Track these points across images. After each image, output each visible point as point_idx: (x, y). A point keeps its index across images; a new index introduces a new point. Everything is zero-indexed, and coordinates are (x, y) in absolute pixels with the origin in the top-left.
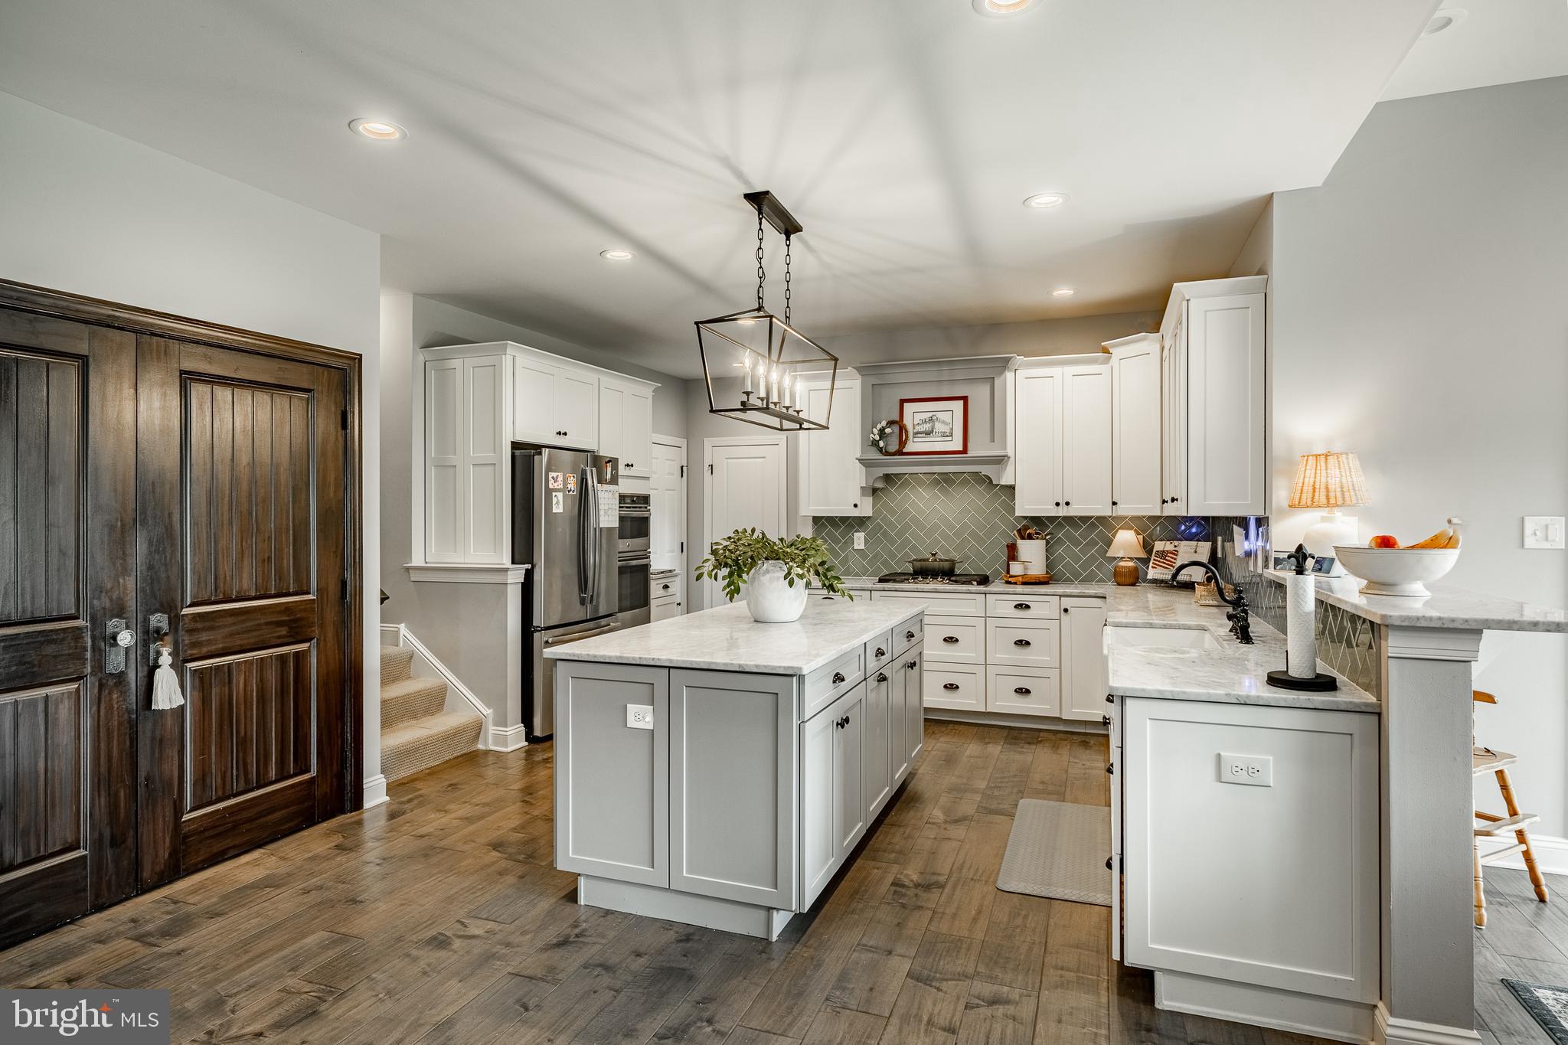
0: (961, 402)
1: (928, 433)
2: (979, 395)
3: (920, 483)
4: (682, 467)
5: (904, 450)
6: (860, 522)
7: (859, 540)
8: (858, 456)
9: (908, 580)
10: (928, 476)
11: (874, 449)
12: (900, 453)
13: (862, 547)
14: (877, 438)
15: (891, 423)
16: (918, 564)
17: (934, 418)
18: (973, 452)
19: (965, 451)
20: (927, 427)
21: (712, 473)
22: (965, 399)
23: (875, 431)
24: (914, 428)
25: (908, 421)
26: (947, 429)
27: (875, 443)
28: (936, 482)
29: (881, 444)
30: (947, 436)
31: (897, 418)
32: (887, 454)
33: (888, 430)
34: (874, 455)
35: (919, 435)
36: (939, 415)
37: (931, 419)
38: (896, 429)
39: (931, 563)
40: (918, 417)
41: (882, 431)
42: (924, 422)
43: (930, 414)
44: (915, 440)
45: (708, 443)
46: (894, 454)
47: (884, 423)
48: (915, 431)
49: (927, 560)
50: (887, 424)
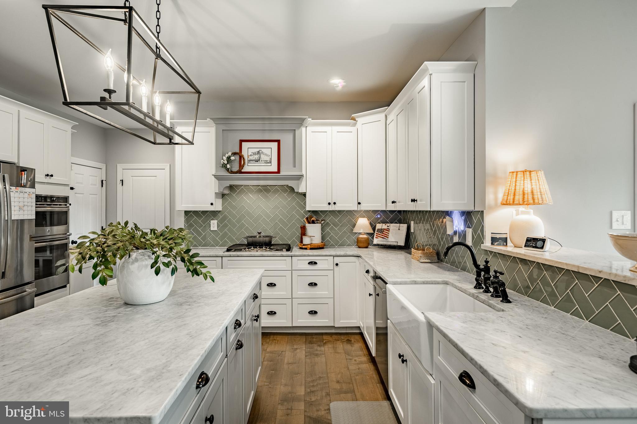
0: (276, 143)
1: (257, 161)
2: (286, 139)
3: (251, 191)
4: (102, 181)
5: (243, 171)
6: (214, 214)
7: (214, 225)
8: (214, 173)
9: (245, 249)
10: (255, 187)
11: (224, 169)
12: (240, 172)
13: (216, 229)
14: (226, 162)
15: (234, 154)
16: (250, 239)
17: (261, 152)
18: (283, 173)
19: (279, 172)
20: (256, 157)
21: (122, 185)
22: (278, 141)
23: (225, 158)
24: (248, 157)
25: (244, 153)
26: (268, 159)
27: (224, 166)
28: (260, 191)
29: (228, 166)
30: (268, 163)
31: (238, 151)
32: (232, 172)
33: (232, 158)
34: (224, 173)
35: (251, 162)
36: (263, 150)
37: (258, 152)
38: (237, 157)
39: (258, 239)
40: (251, 151)
41: (229, 158)
42: (254, 154)
43: (258, 150)
44: (249, 164)
45: (120, 167)
46: (236, 173)
47: (230, 154)
48: (249, 159)
49: (255, 237)
50: (232, 154)
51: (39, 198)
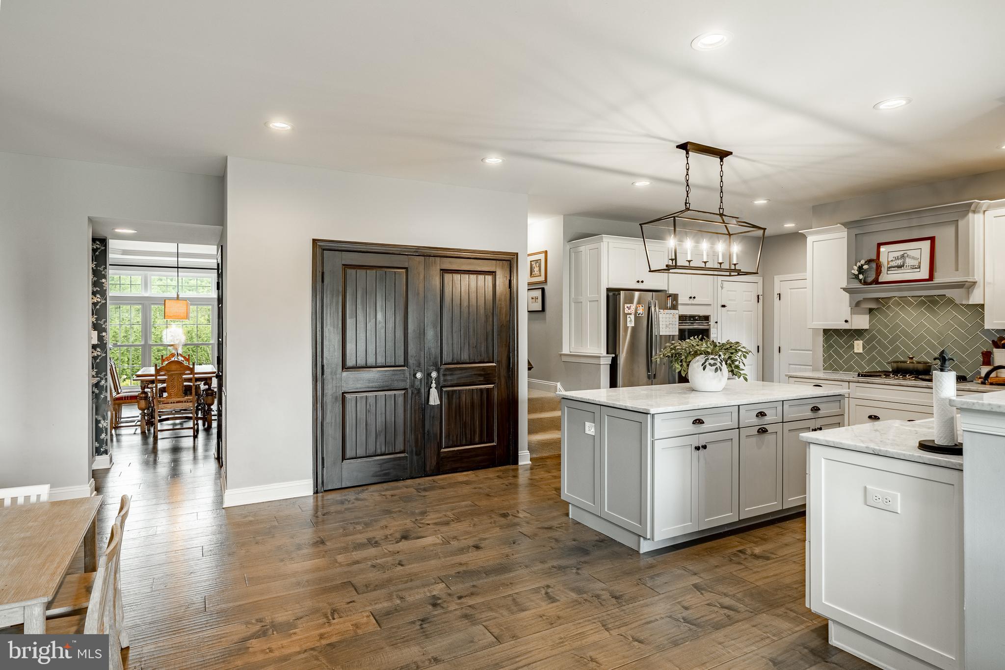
0: (929, 242)
1: (899, 267)
2: (945, 236)
3: (910, 304)
4: (758, 296)
5: (880, 280)
6: (858, 333)
7: (858, 346)
8: (844, 285)
9: (881, 376)
10: (916, 298)
11: (856, 281)
12: (876, 282)
13: (861, 351)
14: (856, 273)
15: (869, 262)
16: (895, 365)
17: (906, 255)
18: (938, 279)
19: (931, 277)
20: (899, 262)
21: (780, 299)
22: (932, 239)
23: (856, 268)
24: (888, 264)
25: (883, 259)
26: (916, 263)
27: (857, 277)
28: (922, 303)
29: (861, 277)
30: (916, 268)
31: (875, 257)
32: (865, 283)
33: (865, 267)
34: (856, 285)
35: (892, 269)
36: (909, 253)
37: (903, 256)
38: (874, 265)
39: (909, 364)
40: (892, 256)
41: (860, 268)
42: (897, 258)
43: (902, 253)
44: (889, 272)
45: (777, 279)
46: (871, 283)
47: (863, 262)
48: (889, 266)
49: (905, 362)
50: (865, 262)
51: (682, 318)
